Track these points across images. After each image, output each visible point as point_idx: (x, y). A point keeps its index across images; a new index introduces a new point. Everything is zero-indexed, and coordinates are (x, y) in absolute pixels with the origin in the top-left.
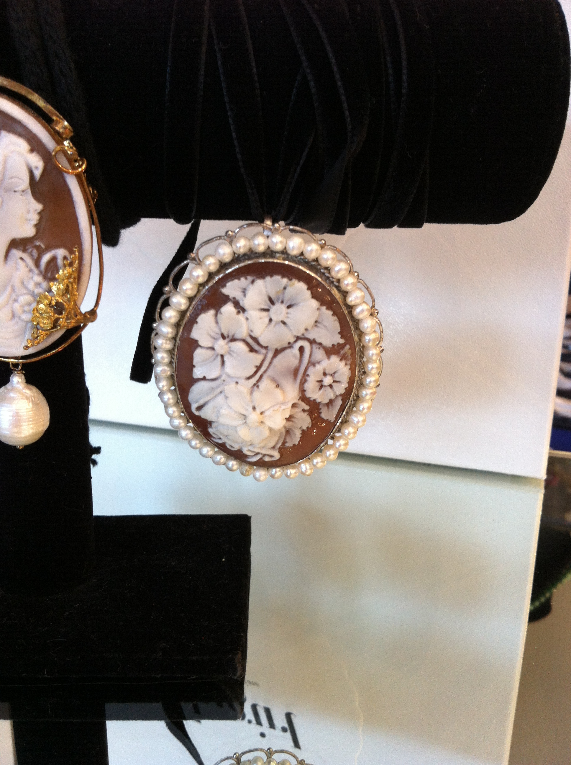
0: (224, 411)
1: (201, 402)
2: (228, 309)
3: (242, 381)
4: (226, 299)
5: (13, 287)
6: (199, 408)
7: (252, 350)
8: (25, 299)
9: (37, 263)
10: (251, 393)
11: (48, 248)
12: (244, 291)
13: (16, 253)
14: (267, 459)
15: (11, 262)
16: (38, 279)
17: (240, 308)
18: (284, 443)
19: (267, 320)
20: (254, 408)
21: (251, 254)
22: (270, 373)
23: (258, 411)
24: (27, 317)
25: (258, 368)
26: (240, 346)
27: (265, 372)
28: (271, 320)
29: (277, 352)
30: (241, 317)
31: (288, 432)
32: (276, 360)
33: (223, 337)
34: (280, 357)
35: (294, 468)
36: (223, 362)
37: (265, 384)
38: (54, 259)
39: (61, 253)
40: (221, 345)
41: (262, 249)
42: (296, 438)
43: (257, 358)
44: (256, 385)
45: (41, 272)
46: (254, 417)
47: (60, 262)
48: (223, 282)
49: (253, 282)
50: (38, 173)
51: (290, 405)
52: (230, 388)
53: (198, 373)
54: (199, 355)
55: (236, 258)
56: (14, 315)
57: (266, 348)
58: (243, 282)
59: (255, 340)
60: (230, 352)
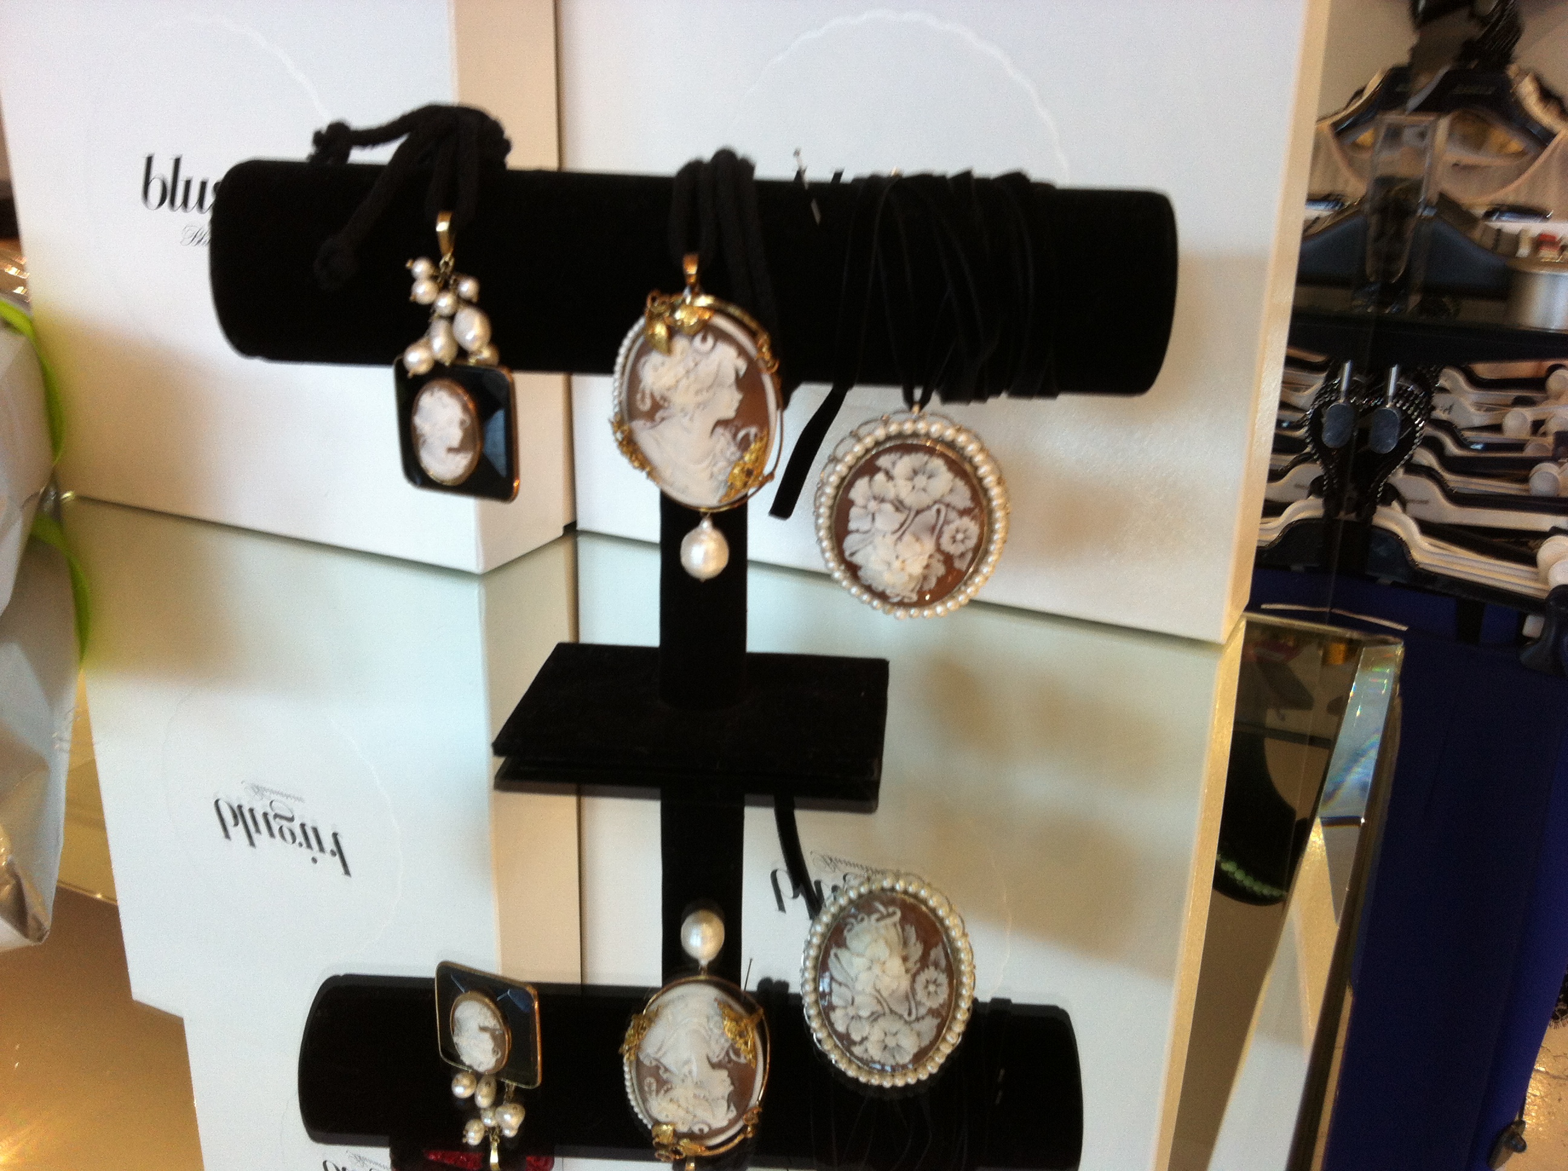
0: (873, 558)
1: (854, 549)
2: (880, 477)
3: (888, 536)
4: (878, 469)
5: (714, 456)
6: (852, 554)
7: (897, 509)
8: (722, 464)
9: (735, 436)
10: (896, 544)
11: (743, 426)
12: (894, 464)
13: (720, 430)
14: (906, 600)
15: (715, 437)
16: (733, 449)
17: (889, 476)
18: (921, 587)
19: (911, 487)
20: (897, 557)
21: (900, 435)
22: (912, 528)
23: (901, 559)
24: (722, 478)
25: (902, 525)
26: (888, 507)
27: (908, 528)
28: (913, 488)
29: (918, 512)
30: (890, 484)
31: (925, 578)
32: (917, 519)
33: (875, 498)
34: (920, 517)
35: (929, 609)
36: (873, 519)
37: (907, 537)
38: (747, 436)
39: (753, 430)
40: (873, 505)
41: (909, 432)
42: (932, 583)
43: (901, 517)
44: (900, 538)
45: (736, 444)
46: (897, 564)
47: (752, 437)
48: (878, 455)
49: (901, 457)
50: (742, 373)
51: (927, 556)
52: (878, 539)
53: (852, 526)
54: (854, 512)
55: (889, 438)
56: (712, 476)
57: (910, 509)
58: (893, 457)
59: (901, 502)
60: (880, 510)
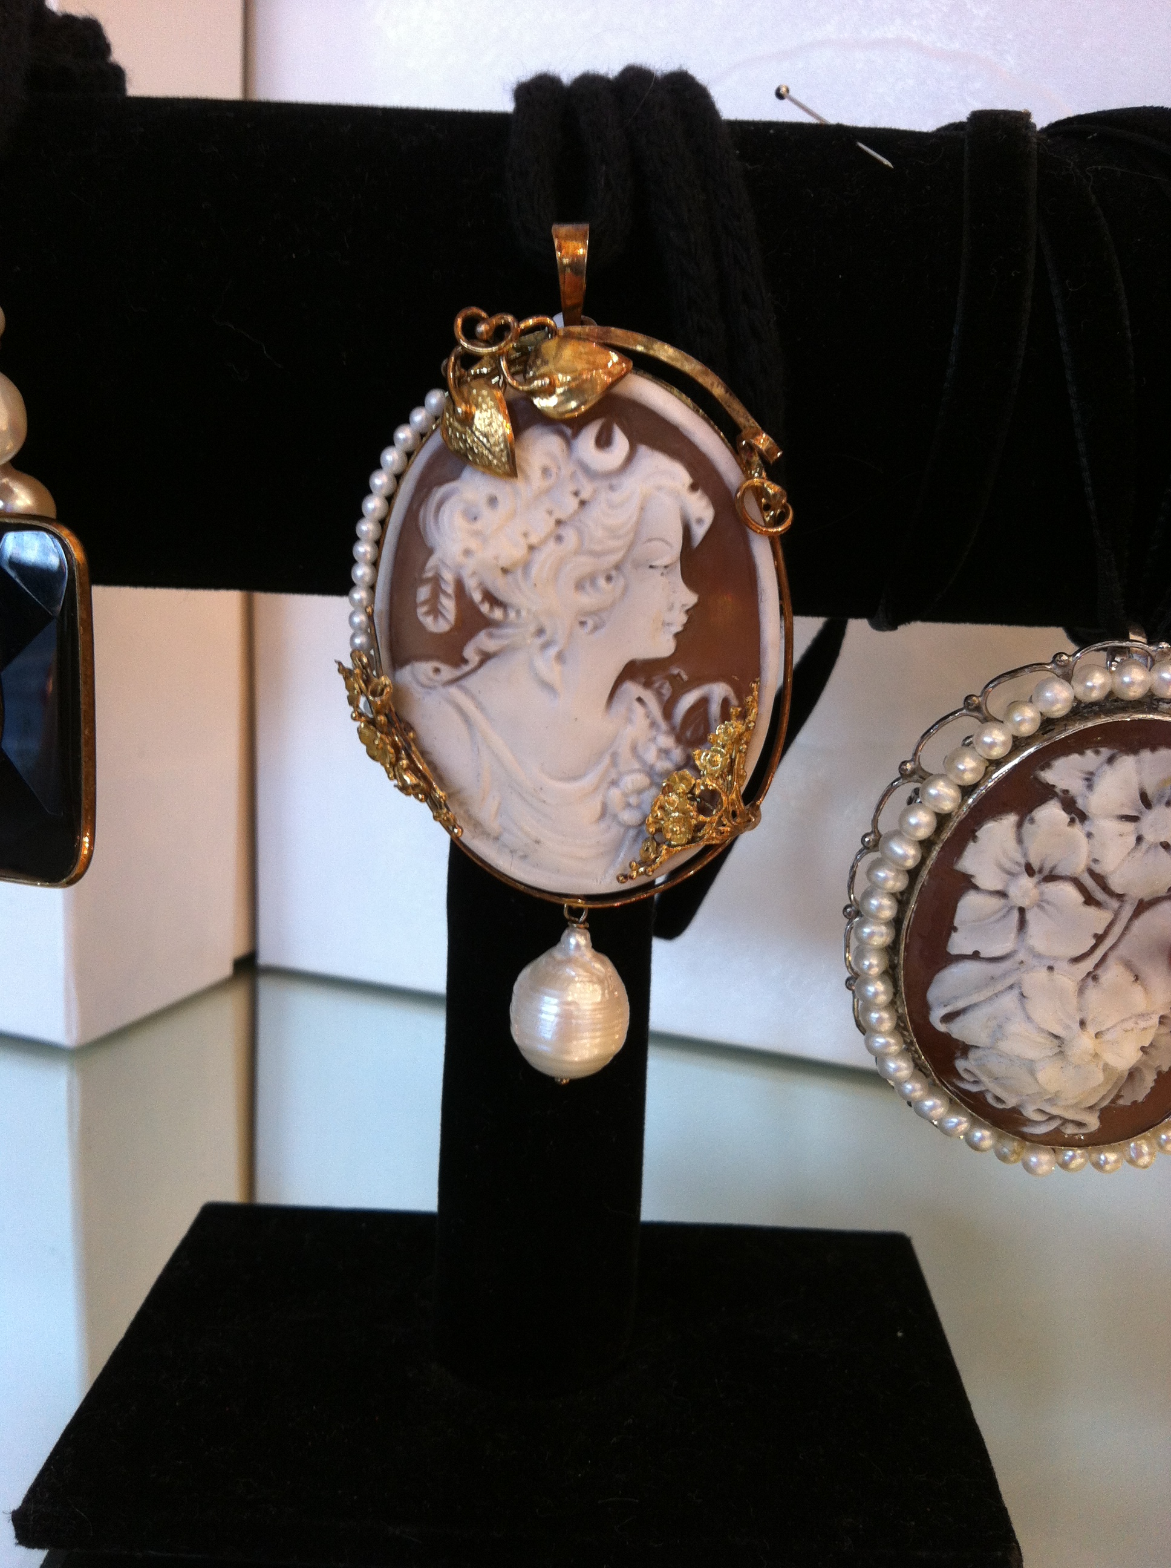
0: (1017, 1027)
2: (1051, 813)
3: (1063, 966)
4: (1047, 793)
5: (614, 756)
6: (948, 1018)
7: (1090, 900)
8: (635, 780)
9: (668, 711)
10: (1081, 990)
11: (696, 681)
12: (1090, 780)
13: (632, 689)
14: (1070, 1130)
15: (619, 707)
16: (666, 741)
17: (1076, 813)
19: (1132, 839)
20: (1082, 1023)
21: (1113, 702)
22: (1122, 950)
23: (1091, 1030)
24: (630, 817)
25: (1099, 939)
27: (1112, 948)
28: (1139, 839)
29: (1143, 906)
30: (1078, 831)
32: (1137, 924)
33: (1030, 870)
34: (1147, 916)
35: (1113, 1150)
36: (1022, 924)
37: (1113, 973)
38: (704, 702)
39: (719, 691)
40: (1024, 889)
42: (1142, 1091)
43: (1098, 919)
44: (1093, 976)
45: (672, 729)
46: (1085, 1042)
47: (715, 709)
48: (1044, 759)
49: (1111, 760)
50: (699, 532)
51: (1155, 1020)
52: (1036, 979)
53: (959, 943)
54: (969, 906)
55: (1080, 709)
57: (1120, 897)
58: (1090, 759)
59: (1100, 880)
60: (1041, 904)
